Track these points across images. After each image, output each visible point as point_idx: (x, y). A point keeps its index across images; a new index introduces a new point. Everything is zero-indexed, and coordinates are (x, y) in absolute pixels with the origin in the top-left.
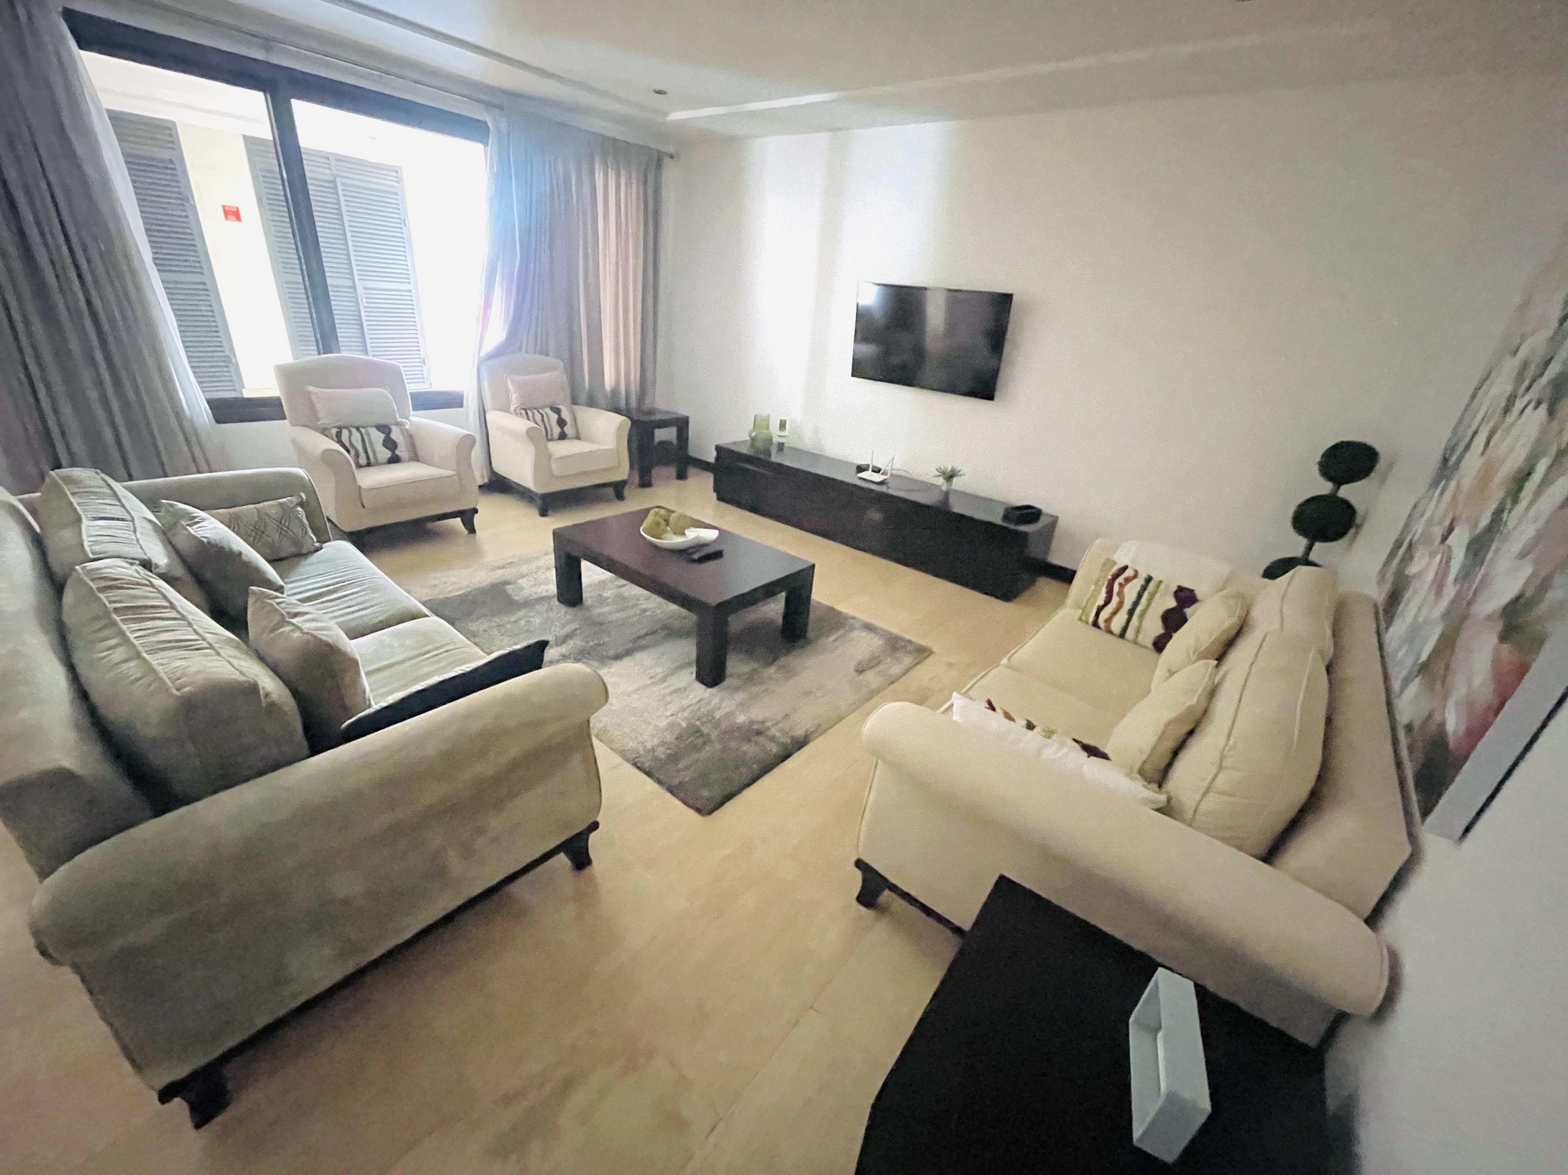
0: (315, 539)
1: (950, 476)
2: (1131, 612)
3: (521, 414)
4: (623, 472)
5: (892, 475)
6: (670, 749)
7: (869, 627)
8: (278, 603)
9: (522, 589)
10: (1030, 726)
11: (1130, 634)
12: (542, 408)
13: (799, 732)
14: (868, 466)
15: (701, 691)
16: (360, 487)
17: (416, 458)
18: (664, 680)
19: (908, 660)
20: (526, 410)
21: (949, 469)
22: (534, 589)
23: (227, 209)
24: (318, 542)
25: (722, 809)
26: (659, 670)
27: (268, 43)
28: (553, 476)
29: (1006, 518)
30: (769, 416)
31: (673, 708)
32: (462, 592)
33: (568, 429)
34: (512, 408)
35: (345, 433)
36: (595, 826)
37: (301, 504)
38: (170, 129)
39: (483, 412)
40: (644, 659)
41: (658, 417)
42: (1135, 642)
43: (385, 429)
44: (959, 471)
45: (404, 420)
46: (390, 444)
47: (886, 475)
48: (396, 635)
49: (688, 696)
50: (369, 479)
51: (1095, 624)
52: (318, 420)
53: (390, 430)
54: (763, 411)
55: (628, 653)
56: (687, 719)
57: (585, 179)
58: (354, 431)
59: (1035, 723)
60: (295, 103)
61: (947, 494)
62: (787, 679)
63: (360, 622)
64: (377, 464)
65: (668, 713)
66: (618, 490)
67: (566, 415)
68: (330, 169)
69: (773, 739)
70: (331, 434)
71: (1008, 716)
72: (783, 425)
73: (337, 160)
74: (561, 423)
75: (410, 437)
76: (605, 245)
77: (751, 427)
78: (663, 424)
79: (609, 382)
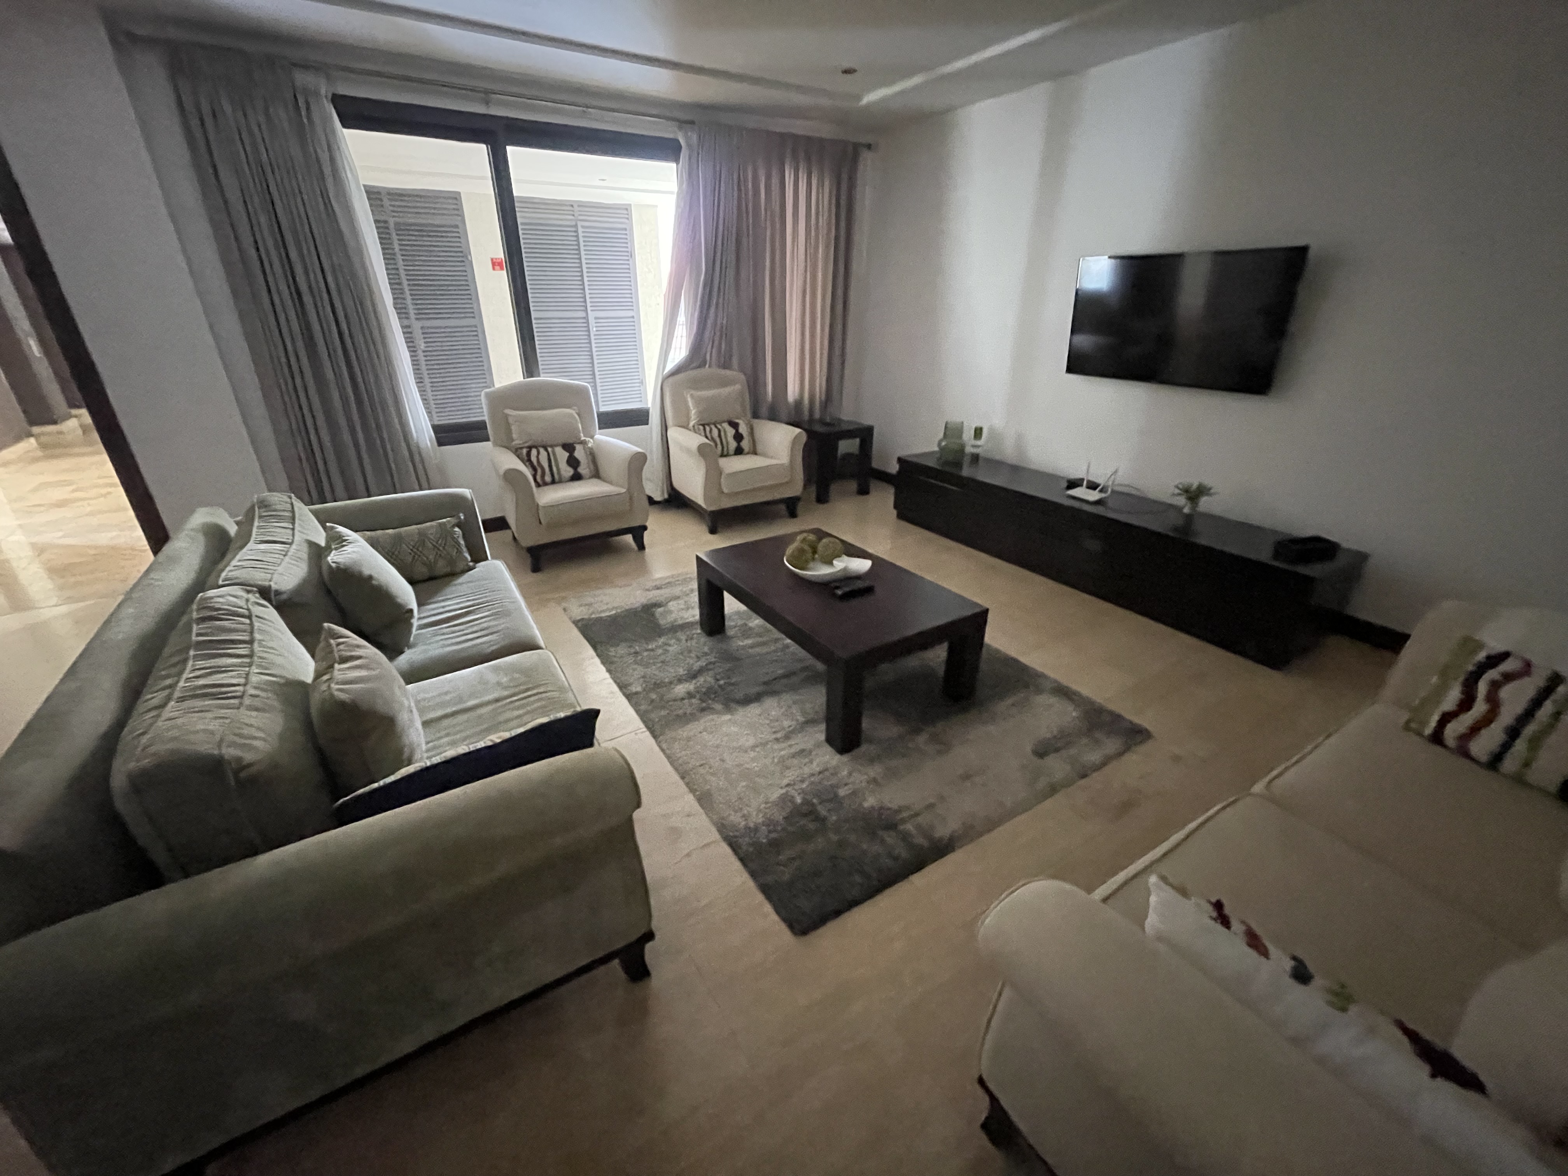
0: (469, 558)
1: (1194, 494)
2: (1513, 733)
3: (699, 429)
4: (796, 489)
5: (1113, 492)
6: (775, 831)
7: (1063, 692)
8: (339, 644)
9: (671, 612)
10: (1301, 975)
11: (1509, 764)
12: (720, 423)
13: (942, 832)
14: (1082, 480)
15: (828, 757)
16: (538, 505)
17: (596, 474)
18: (787, 737)
19: (1111, 745)
20: (704, 425)
21: (1195, 486)
22: (681, 614)
23: (494, 260)
24: (472, 561)
25: (822, 931)
26: (786, 723)
27: (486, 96)
28: (723, 492)
29: (1277, 555)
30: (962, 423)
31: (791, 775)
32: (614, 612)
33: (745, 444)
34: (692, 424)
35: (534, 452)
36: (649, 936)
37: (459, 525)
38: (456, 199)
39: (665, 428)
40: (772, 707)
41: (845, 427)
42: (1519, 780)
43: (569, 447)
44: (1210, 489)
45: (587, 439)
46: (573, 462)
47: (1106, 492)
48: (496, 669)
49: (811, 762)
50: (549, 496)
51: (1437, 738)
52: (513, 440)
53: (574, 449)
54: (955, 417)
55: (757, 698)
56: (803, 792)
57: (775, 181)
58: (542, 450)
59: (1311, 967)
60: (509, 149)
61: (1189, 518)
62: (940, 753)
63: (475, 650)
64: (561, 481)
65: (786, 781)
66: (791, 507)
67: (743, 429)
68: (573, 215)
69: (905, 837)
70: (522, 453)
71: (1254, 941)
72: (978, 432)
73: (579, 206)
74: (738, 437)
75: (593, 456)
76: (793, 250)
77: (941, 435)
78: (849, 434)
79: (792, 392)
